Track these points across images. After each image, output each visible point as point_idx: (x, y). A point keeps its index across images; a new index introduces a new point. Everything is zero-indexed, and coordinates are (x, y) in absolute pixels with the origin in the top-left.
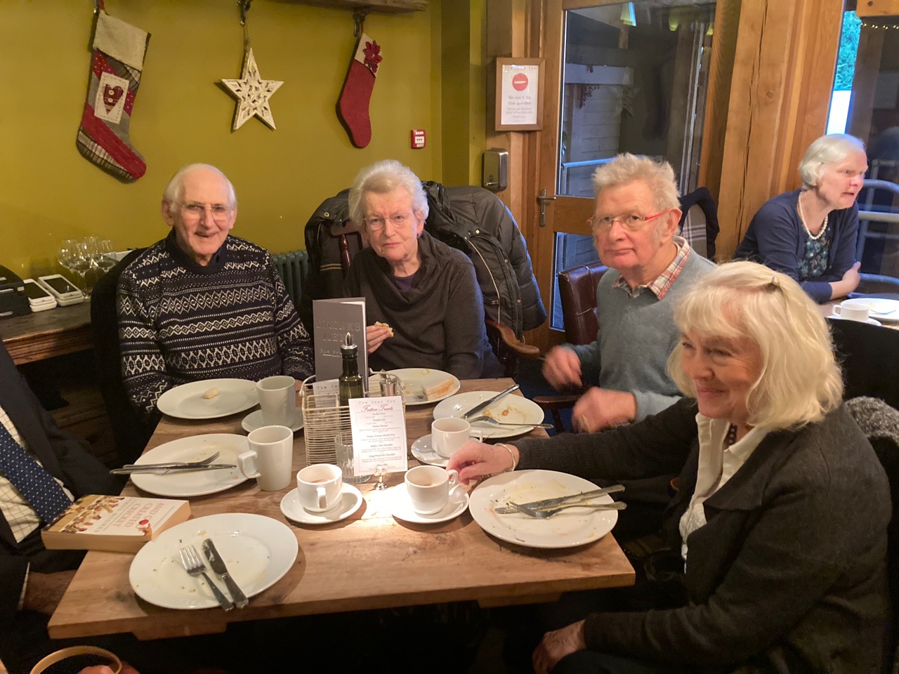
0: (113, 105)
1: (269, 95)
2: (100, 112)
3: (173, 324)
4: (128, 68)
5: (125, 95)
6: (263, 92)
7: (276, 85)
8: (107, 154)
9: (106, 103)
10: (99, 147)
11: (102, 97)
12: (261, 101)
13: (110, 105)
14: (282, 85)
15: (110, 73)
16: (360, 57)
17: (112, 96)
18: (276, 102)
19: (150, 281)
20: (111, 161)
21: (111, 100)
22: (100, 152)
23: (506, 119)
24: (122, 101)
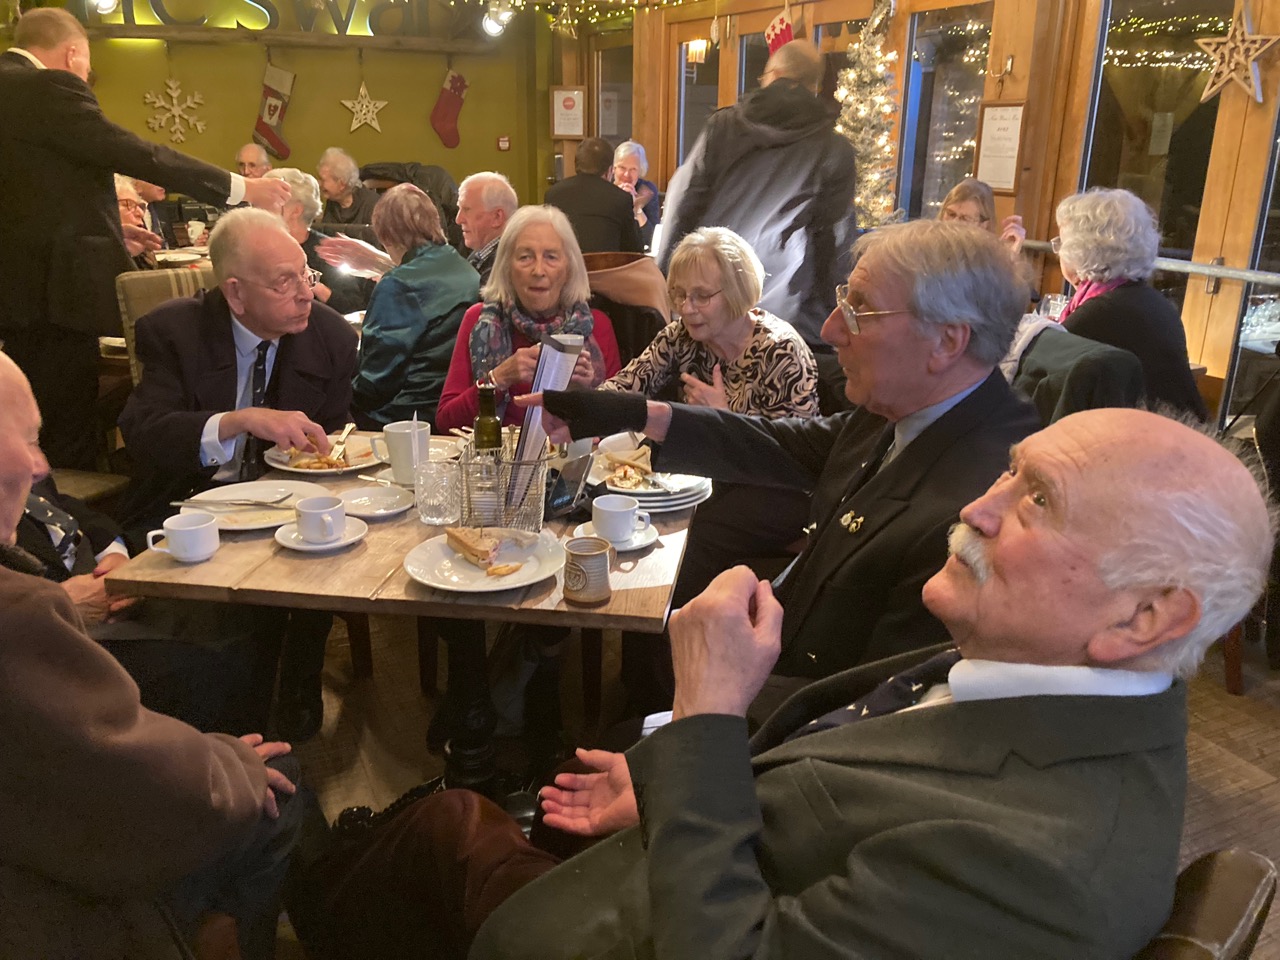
0: (273, 115)
1: (376, 111)
2: (266, 119)
4: (281, 94)
5: (279, 109)
6: (371, 107)
7: (381, 104)
8: (269, 143)
10: (264, 138)
11: (267, 111)
12: (371, 113)
13: (271, 115)
14: (386, 105)
15: (272, 97)
16: (447, 85)
17: (273, 110)
18: (380, 115)
21: (271, 113)
23: (559, 130)
24: (277, 113)
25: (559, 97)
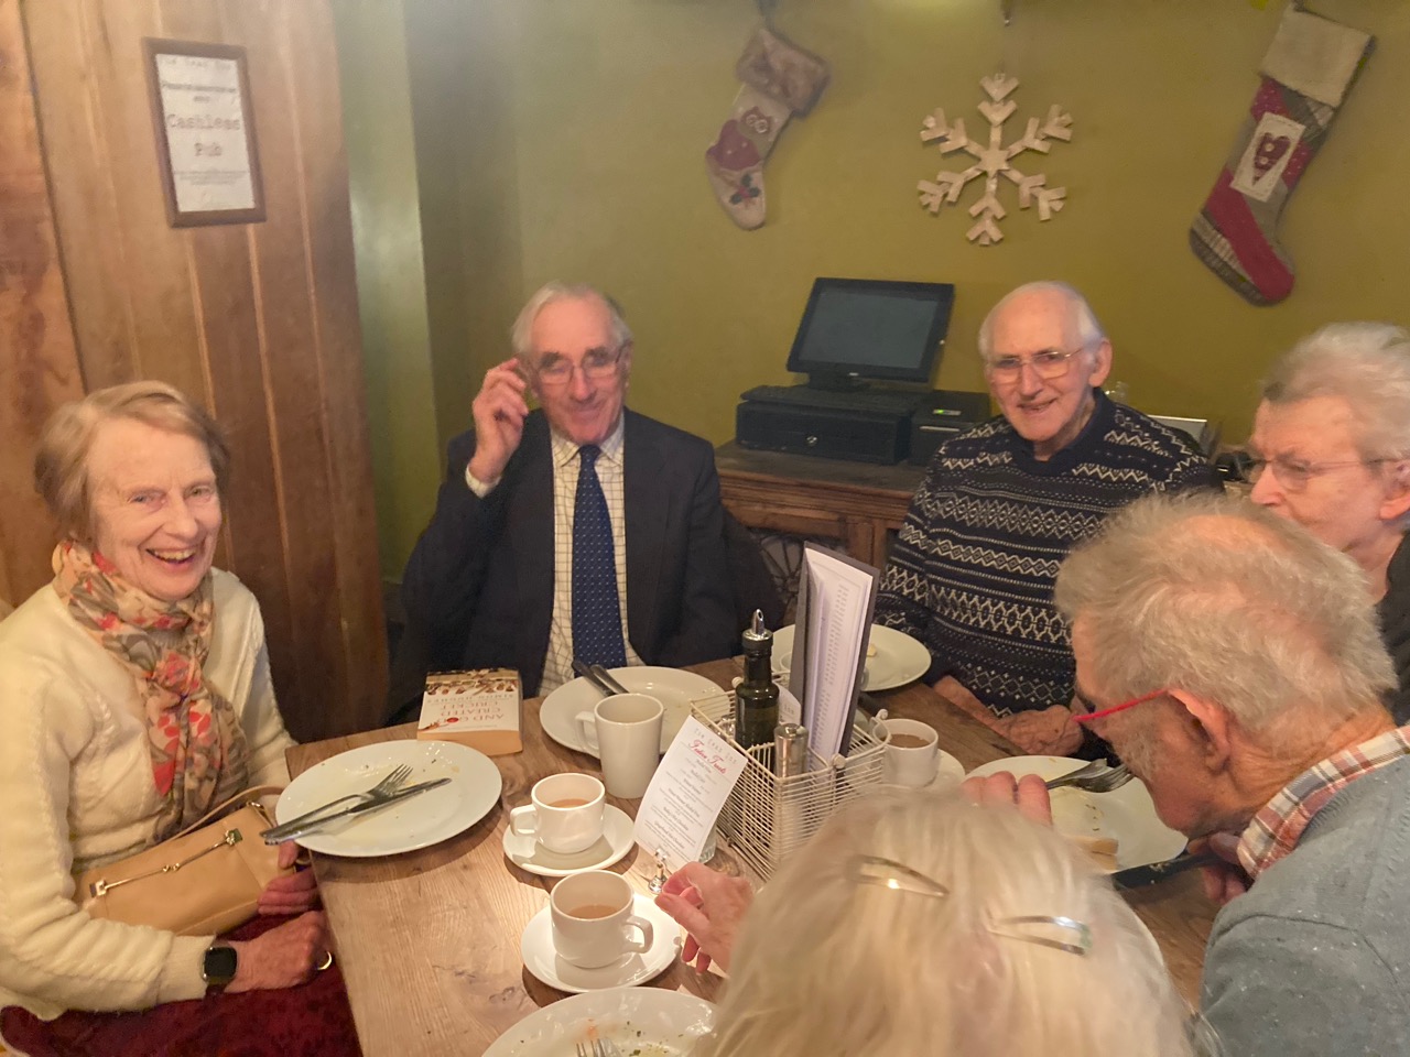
0: (1266, 168)
3: (944, 536)
4: (1309, 104)
5: (1290, 151)
8: (1232, 252)
9: (1258, 166)
10: (1224, 240)
11: (1253, 155)
13: (1262, 169)
15: (1279, 113)
19: (960, 463)
20: (1235, 265)
21: (1264, 161)
22: (1223, 248)
24: (1282, 163)
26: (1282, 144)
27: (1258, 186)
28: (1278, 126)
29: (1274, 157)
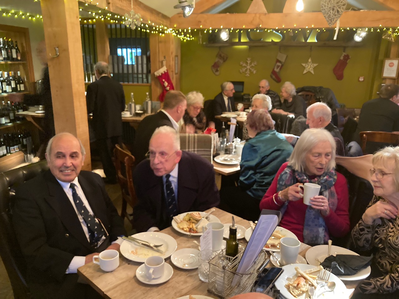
4: (281, 62)
10: (274, 76)
13: (277, 68)
14: (317, 65)
16: (342, 58)
18: (315, 69)
20: (275, 79)
23: (385, 75)
24: (279, 68)
25: (387, 62)
26: (279, 66)
27: (277, 70)
28: (279, 64)
29: (279, 67)
